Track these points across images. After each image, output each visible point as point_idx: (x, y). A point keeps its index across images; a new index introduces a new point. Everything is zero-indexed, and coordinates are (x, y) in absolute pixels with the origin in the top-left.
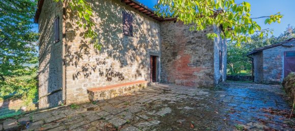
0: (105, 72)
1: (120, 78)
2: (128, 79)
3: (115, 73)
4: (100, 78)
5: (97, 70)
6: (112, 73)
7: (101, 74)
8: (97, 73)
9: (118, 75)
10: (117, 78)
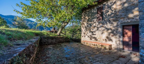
0: (89, 36)
1: (95, 39)
2: (100, 41)
3: (93, 37)
4: (88, 38)
5: (87, 35)
6: (92, 37)
7: (88, 37)
8: (87, 36)
9: (94, 38)
10: (94, 39)
